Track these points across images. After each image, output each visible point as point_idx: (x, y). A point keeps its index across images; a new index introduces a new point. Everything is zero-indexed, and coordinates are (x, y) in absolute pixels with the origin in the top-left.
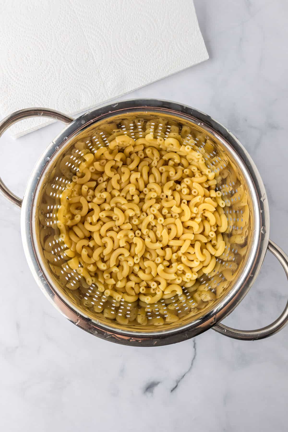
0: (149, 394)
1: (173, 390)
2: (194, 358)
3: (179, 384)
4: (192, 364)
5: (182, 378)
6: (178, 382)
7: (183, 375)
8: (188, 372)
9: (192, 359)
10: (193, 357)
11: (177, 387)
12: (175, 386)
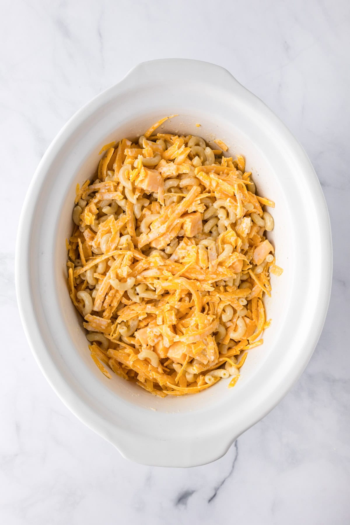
0: (181, 507)
1: (211, 500)
2: (236, 459)
3: (218, 492)
4: (233, 467)
5: (221, 485)
6: (217, 489)
7: (223, 480)
8: (229, 476)
9: (233, 461)
10: (234, 457)
11: (216, 496)
12: (213, 494)
